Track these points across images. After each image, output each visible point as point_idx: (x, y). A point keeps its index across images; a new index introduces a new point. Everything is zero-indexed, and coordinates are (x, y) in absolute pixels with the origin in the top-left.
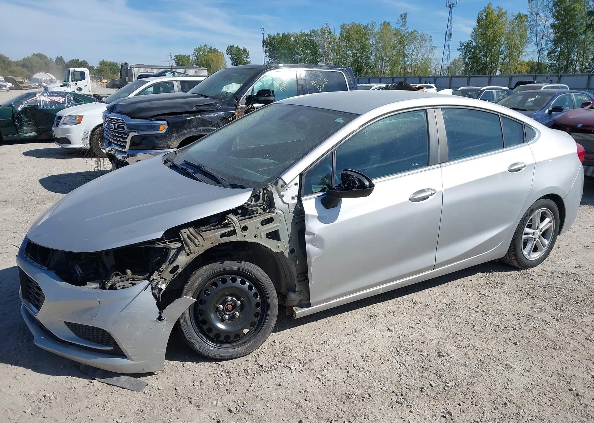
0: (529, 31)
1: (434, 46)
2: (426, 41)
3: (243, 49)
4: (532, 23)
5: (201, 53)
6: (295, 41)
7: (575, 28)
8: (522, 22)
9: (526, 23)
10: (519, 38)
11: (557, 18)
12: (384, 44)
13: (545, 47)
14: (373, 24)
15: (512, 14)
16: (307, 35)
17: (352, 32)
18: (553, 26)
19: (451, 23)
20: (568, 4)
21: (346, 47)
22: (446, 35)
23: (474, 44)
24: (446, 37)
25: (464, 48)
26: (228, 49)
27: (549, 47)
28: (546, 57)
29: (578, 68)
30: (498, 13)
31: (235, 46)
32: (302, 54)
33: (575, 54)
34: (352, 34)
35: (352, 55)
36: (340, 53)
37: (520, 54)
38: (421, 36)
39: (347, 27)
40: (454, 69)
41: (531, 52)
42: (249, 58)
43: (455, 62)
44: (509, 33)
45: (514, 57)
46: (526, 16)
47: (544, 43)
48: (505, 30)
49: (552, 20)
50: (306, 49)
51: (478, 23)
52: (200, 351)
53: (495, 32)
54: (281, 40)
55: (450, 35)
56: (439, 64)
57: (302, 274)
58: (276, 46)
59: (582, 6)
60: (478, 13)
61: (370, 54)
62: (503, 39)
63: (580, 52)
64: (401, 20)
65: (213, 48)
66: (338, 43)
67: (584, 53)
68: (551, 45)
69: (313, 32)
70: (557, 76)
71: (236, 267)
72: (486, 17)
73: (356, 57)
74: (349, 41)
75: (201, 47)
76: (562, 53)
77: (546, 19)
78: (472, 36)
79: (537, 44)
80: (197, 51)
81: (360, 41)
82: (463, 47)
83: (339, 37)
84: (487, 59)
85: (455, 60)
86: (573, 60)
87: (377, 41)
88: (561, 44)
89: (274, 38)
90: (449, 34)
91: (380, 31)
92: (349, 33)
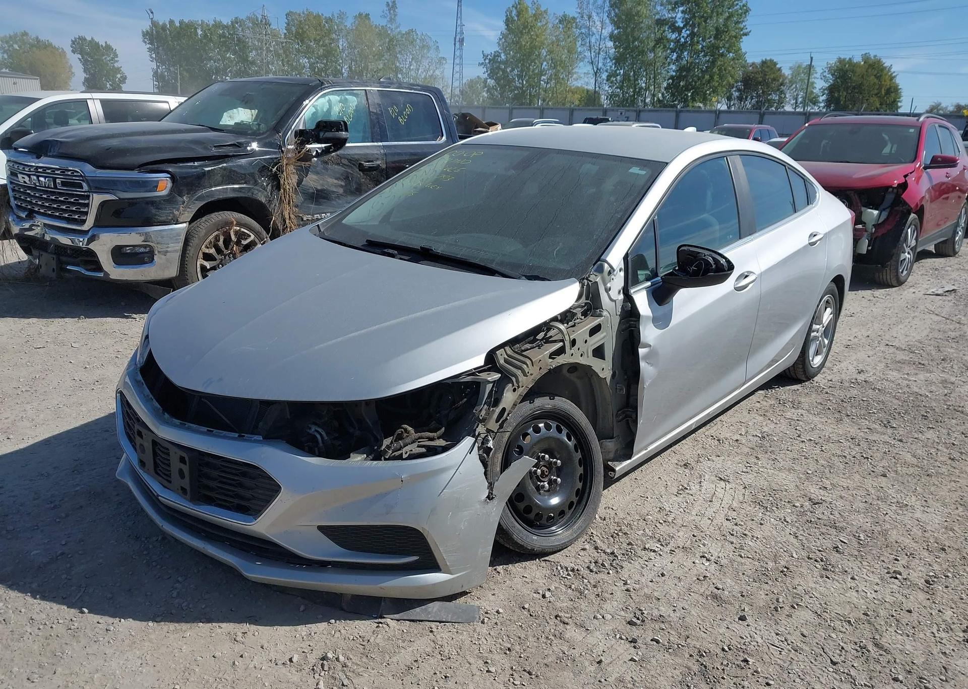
0: (580, 42)
1: (443, 56)
2: (429, 48)
3: (104, 45)
4: (583, 31)
5: (16, 46)
6: (205, 36)
7: (642, 42)
8: (569, 28)
9: (575, 30)
10: (566, 51)
11: (616, 24)
12: (362, 50)
13: (603, 67)
14: (342, 15)
15: (554, 14)
16: (227, 27)
17: (307, 27)
18: (612, 37)
19: (461, 23)
20: (629, 5)
21: (298, 51)
22: (455, 41)
23: (503, 57)
24: (455, 44)
25: (489, 63)
26: (74, 44)
27: (609, 68)
28: (605, 82)
29: (648, 100)
30: (534, 12)
31: (89, 38)
32: (219, 60)
33: (644, 79)
34: (307, 30)
35: (310, 65)
36: (288, 61)
37: (570, 76)
38: (422, 40)
39: (297, 17)
40: (471, 95)
41: (585, 73)
42: (117, 61)
43: (472, 84)
44: (553, 43)
45: (561, 81)
46: (574, 19)
47: (601, 61)
48: (546, 39)
49: (609, 29)
50: (227, 51)
51: (507, 25)
52: (522, 544)
53: (533, 40)
54: (179, 33)
55: (462, 41)
56: (447, 86)
57: (621, 410)
58: (170, 42)
59: (647, 10)
60: (505, 10)
61: (340, 65)
62: (544, 52)
63: (650, 77)
64: (388, 12)
65: (41, 38)
66: (284, 44)
67: (655, 78)
68: (610, 64)
69: (237, 23)
70: (635, 111)
71: (550, 406)
72: (518, 16)
73: (316, 70)
74: (302, 41)
75: (16, 35)
76: (626, 77)
77: (602, 26)
78: (499, 45)
79: (592, 63)
80: (7, 42)
81: (321, 43)
82: (487, 61)
83: (285, 34)
84: (523, 82)
85: (472, 81)
86: (641, 88)
87: (350, 45)
88: (624, 63)
89: (164, 27)
90: (460, 39)
91: (354, 28)
92: (302, 29)
